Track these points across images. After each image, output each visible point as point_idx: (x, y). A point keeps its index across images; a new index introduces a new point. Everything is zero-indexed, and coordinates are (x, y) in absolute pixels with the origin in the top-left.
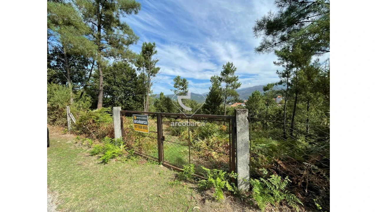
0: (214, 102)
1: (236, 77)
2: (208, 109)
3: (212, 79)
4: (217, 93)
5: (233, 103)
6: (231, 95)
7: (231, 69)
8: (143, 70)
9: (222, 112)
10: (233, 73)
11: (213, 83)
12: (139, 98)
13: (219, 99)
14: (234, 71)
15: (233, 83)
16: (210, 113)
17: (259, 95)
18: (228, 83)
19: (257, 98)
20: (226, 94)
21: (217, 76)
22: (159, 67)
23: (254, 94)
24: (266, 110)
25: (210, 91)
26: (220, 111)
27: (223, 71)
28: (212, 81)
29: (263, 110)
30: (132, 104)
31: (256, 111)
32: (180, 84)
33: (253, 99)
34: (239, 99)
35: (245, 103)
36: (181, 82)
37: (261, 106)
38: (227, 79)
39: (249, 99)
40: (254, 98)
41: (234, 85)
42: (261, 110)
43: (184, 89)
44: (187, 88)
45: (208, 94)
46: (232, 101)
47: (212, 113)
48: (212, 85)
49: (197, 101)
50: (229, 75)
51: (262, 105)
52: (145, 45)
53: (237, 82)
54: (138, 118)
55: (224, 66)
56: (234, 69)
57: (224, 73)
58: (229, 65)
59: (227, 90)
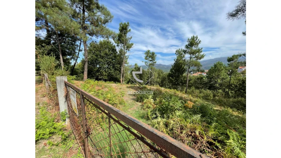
0: (177, 71)
1: (200, 49)
2: (172, 77)
3: (177, 52)
4: (181, 63)
5: (195, 73)
6: (194, 66)
7: (196, 42)
8: (121, 46)
9: (185, 80)
10: (197, 45)
11: (177, 56)
12: (118, 68)
13: (183, 69)
15: (197, 54)
16: (174, 80)
17: (222, 65)
18: (192, 55)
19: (219, 69)
20: (189, 64)
21: (182, 49)
22: (133, 43)
23: (217, 65)
25: (175, 62)
26: (183, 79)
27: (187, 45)
28: (177, 54)
29: (226, 79)
30: (112, 72)
31: (217, 80)
32: (150, 57)
33: (215, 70)
34: (202, 69)
35: (206, 72)
36: (150, 55)
37: (223, 75)
38: (191, 52)
39: (210, 69)
40: (217, 68)
41: (198, 56)
42: (223, 79)
43: (152, 61)
44: (155, 60)
45: (173, 65)
46: (194, 71)
47: (176, 80)
49: (163, 70)
50: (193, 47)
52: (121, 25)
53: (201, 53)
55: (189, 40)
56: (198, 42)
57: (189, 46)
58: (194, 38)
59: (191, 61)
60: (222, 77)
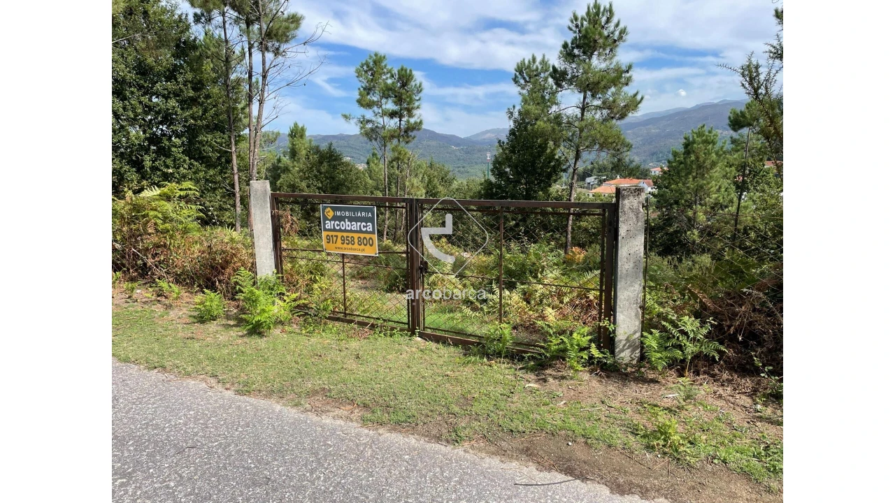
0: (526, 172)
1: (624, 68)
3: (521, 72)
5: (605, 180)
6: (597, 146)
7: (606, 33)
8: (224, 22)
9: (560, 214)
10: (611, 50)
11: (524, 92)
13: (550, 162)
14: (615, 41)
15: (609, 93)
17: (714, 144)
18: (589, 93)
19: (701, 160)
20: (576, 140)
21: (544, 62)
22: (299, 15)
23: (694, 142)
24: (733, 209)
25: (512, 126)
27: (569, 42)
28: (522, 81)
29: (726, 207)
31: (695, 212)
32: (387, 92)
33: (685, 163)
34: (631, 162)
35: (654, 177)
36: (389, 81)
37: (719, 190)
38: (587, 79)
39: (669, 162)
40: (693, 157)
41: (614, 101)
42: (716, 206)
43: (401, 116)
44: (415, 112)
45: (506, 141)
46: (600, 170)
47: (520, 217)
48: (520, 98)
49: (452, 169)
50: (595, 57)
51: (720, 187)
53: (625, 89)
54: (338, 213)
55: (576, 19)
56: (617, 33)
57: (576, 51)
58: (597, 14)
59: (583, 123)
60: (714, 196)
